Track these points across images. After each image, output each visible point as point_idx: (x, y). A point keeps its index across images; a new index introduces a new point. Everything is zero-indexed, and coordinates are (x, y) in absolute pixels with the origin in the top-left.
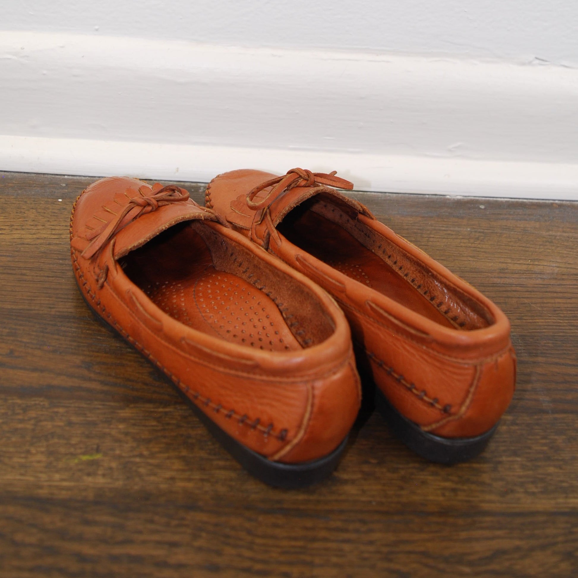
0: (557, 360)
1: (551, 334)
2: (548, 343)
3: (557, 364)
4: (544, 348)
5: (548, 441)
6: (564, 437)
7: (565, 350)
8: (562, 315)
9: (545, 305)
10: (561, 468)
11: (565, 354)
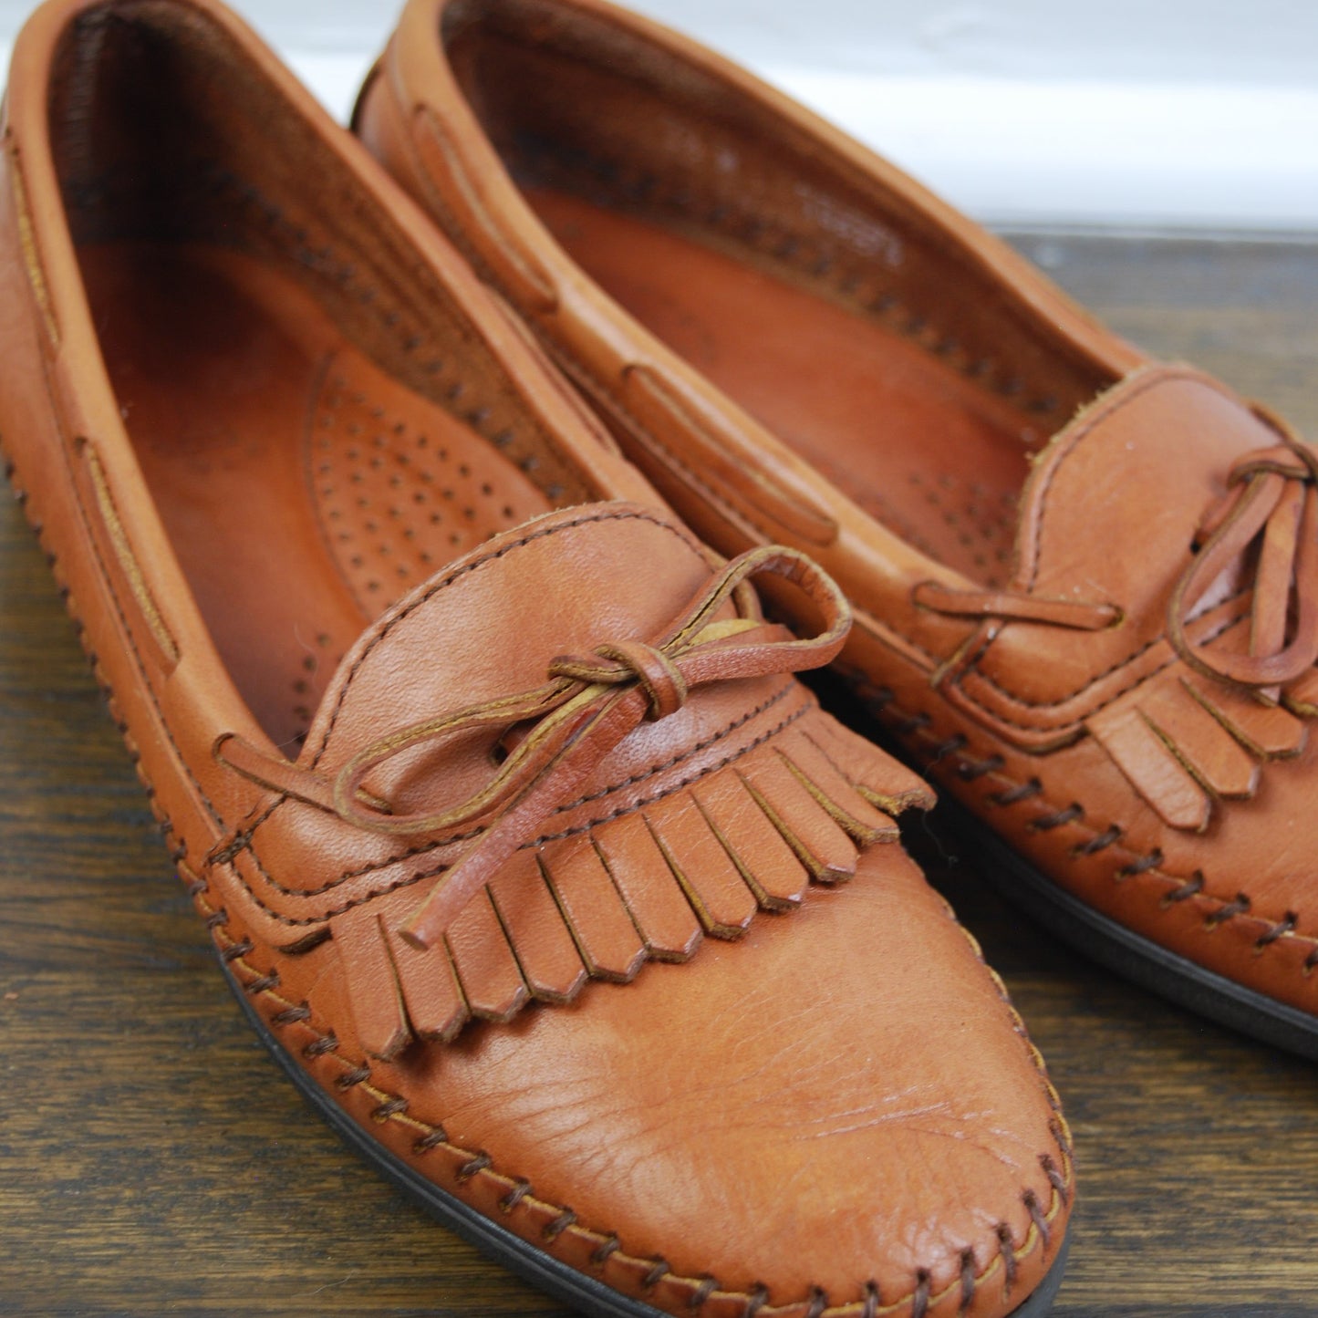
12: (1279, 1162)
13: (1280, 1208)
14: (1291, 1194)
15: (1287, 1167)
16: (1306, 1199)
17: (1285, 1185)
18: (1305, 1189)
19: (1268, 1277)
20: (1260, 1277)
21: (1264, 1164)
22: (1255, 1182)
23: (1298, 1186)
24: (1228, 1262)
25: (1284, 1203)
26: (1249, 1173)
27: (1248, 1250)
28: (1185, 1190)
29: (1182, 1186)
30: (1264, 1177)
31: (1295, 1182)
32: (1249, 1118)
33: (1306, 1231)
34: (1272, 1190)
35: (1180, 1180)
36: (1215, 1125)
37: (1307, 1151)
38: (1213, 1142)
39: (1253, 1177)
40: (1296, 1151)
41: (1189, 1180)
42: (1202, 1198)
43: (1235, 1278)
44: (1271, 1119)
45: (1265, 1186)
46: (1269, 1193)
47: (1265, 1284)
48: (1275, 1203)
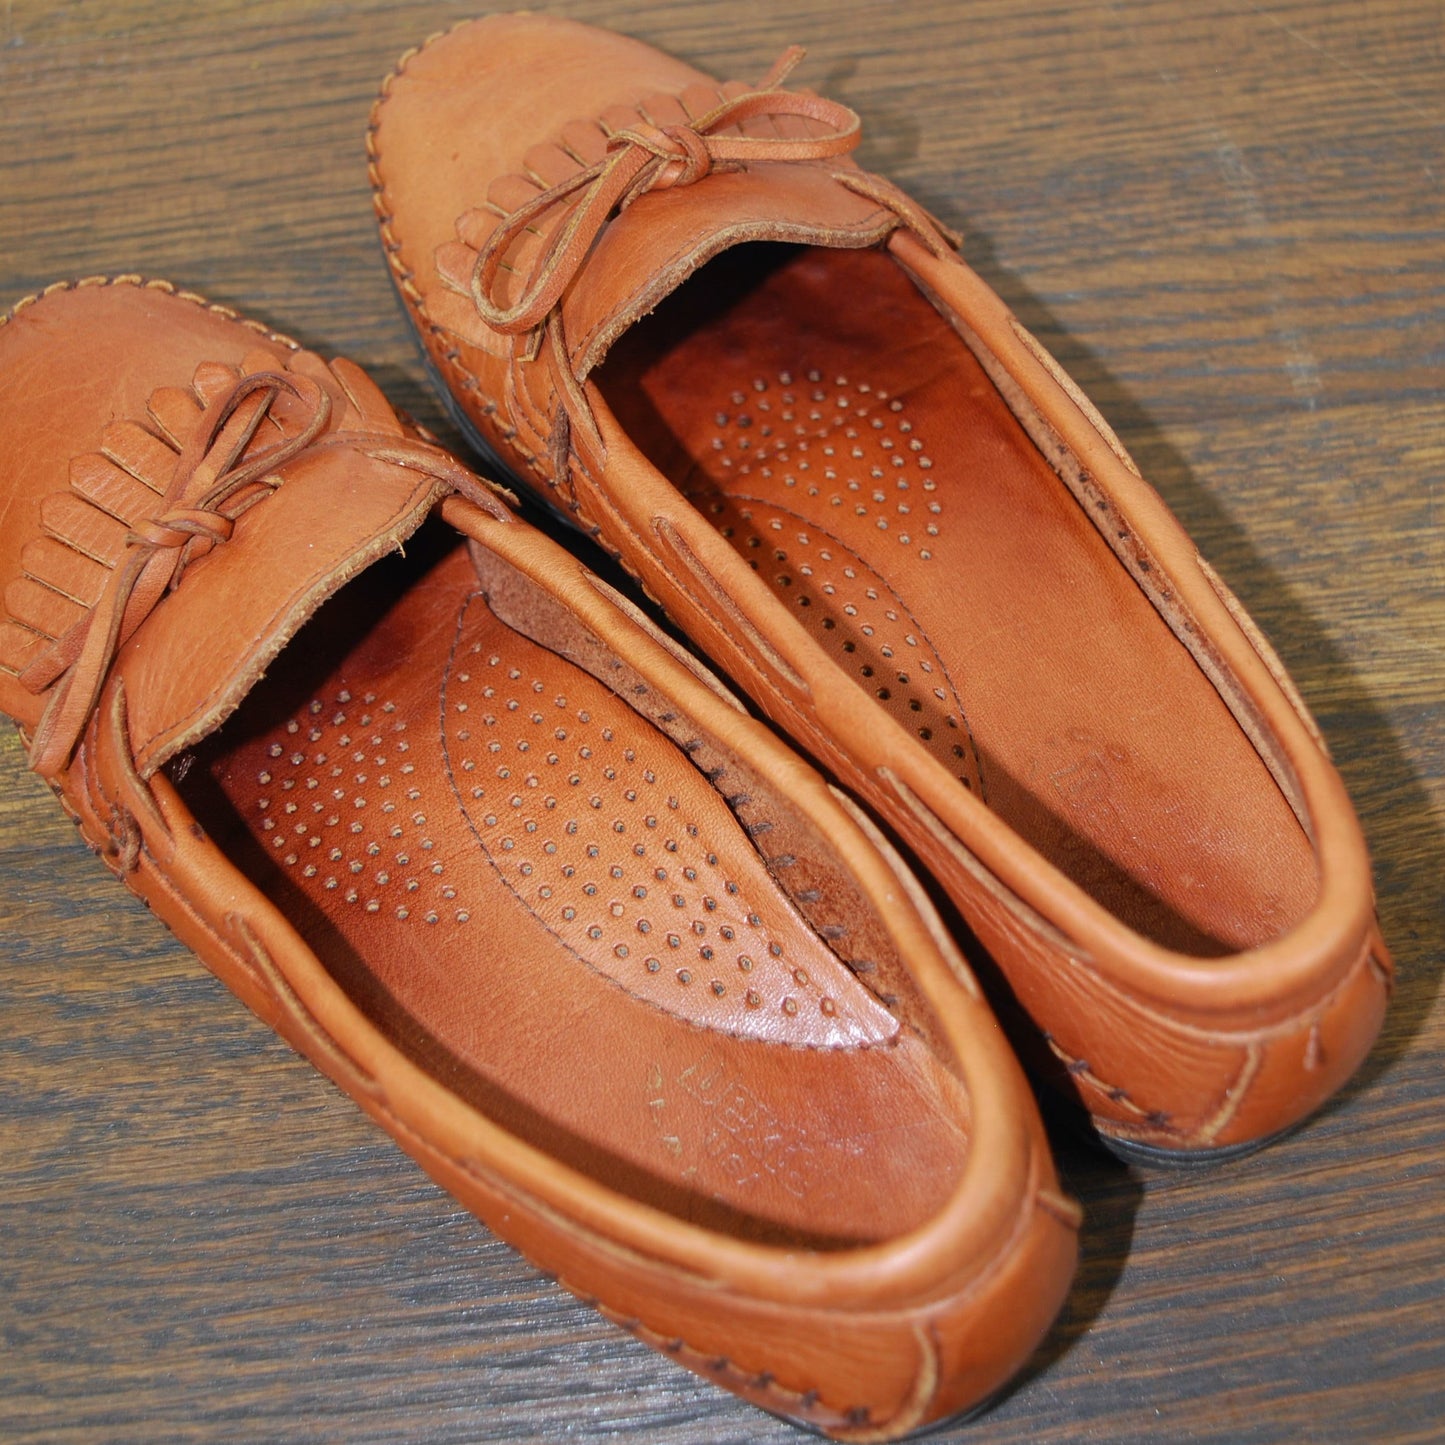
0: (1347, 226)
1: (1342, 132)
2: (1331, 166)
3: (1349, 237)
4: (1316, 184)
5: (1296, 501)
6: (1345, 482)
7: (1379, 185)
8: (1382, 60)
9: (1335, 28)
10: (1325, 585)
11: (1375, 199)
12: (1352, 584)
13: (1351, 626)
14: (1358, 613)
15: (1357, 589)
16: (1370, 616)
17: (1355, 605)
18: (1370, 607)
19: (1340, 690)
20: (1334, 691)
21: (1339, 587)
22: (1331, 605)
23: (1364, 605)
24: (1310, 680)
25: (1354, 622)
26: (1327, 597)
27: (1326, 667)
28: (1279, 618)
29: (1276, 613)
30: (1339, 600)
31: (1362, 601)
32: (1329, 546)
33: (1370, 645)
34: (1344, 610)
35: (1275, 608)
36: (1302, 555)
37: (1372, 572)
38: (1300, 571)
39: (1330, 601)
40: (1363, 573)
41: (1282, 608)
42: (1292, 623)
43: (1316, 693)
44: (1345, 545)
45: (1340, 607)
46: (1343, 614)
47: (1338, 696)
48: (1347, 623)
